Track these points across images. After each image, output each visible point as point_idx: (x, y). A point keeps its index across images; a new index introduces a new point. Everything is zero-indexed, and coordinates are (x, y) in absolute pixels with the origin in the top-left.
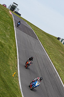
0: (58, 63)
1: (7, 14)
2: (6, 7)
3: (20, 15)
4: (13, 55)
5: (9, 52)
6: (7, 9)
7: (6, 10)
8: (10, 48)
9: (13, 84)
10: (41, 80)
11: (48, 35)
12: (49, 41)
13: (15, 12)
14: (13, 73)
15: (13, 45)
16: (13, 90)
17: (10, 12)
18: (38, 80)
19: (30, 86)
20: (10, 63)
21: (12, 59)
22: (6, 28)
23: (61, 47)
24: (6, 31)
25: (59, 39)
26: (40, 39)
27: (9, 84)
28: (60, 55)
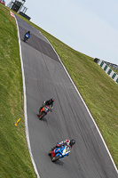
0: (95, 102)
1: (6, 16)
2: (4, 4)
3: (29, 18)
4: (17, 88)
5: (10, 83)
6: (6, 8)
7: (5, 10)
8: (11, 76)
9: (15, 139)
10: (71, 144)
11: (78, 55)
12: (79, 64)
13: (21, 13)
14: (17, 119)
15: (17, 71)
16: (16, 149)
17: (12, 13)
18: (66, 144)
19: (50, 155)
20: (10, 102)
21: (14, 95)
22: (5, 42)
23: (101, 75)
24: (4, 47)
25: (96, 60)
26: (64, 61)
27: (8, 139)
28: (99, 90)
